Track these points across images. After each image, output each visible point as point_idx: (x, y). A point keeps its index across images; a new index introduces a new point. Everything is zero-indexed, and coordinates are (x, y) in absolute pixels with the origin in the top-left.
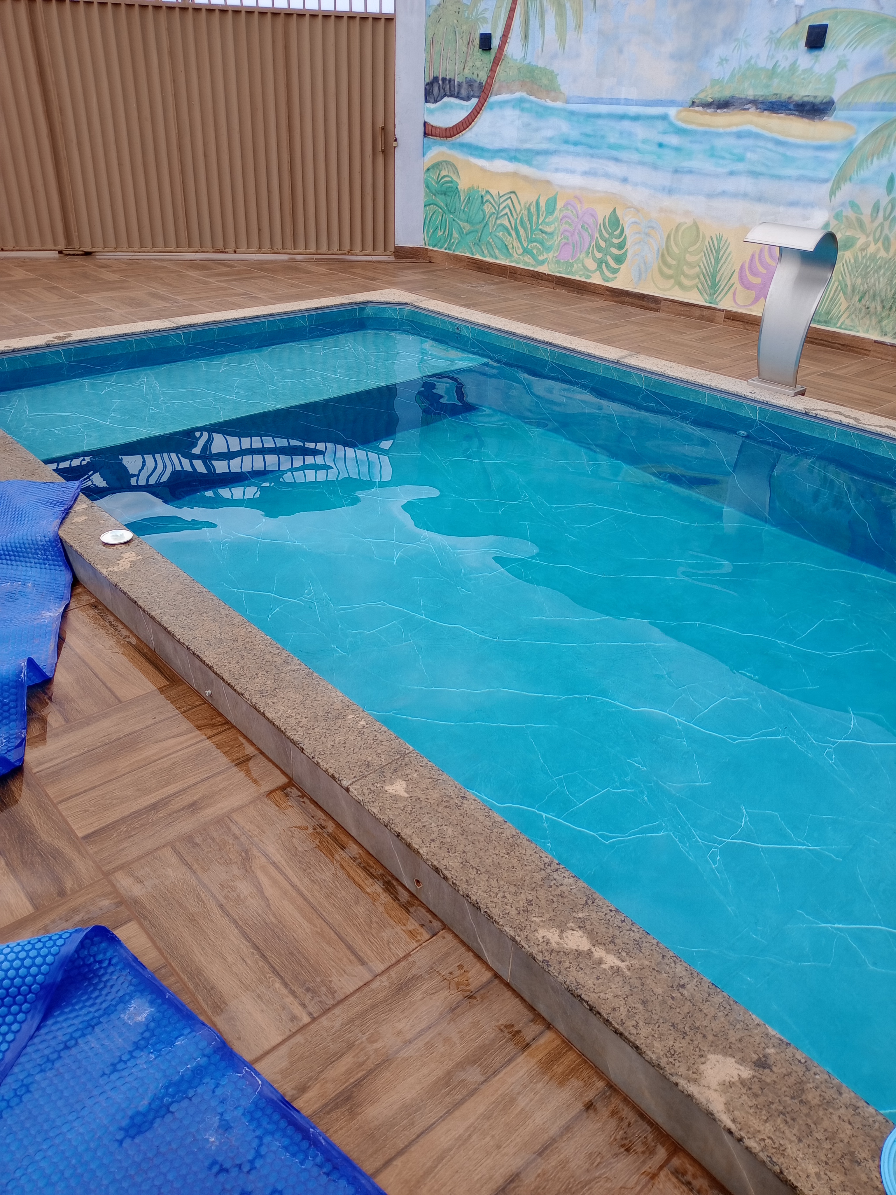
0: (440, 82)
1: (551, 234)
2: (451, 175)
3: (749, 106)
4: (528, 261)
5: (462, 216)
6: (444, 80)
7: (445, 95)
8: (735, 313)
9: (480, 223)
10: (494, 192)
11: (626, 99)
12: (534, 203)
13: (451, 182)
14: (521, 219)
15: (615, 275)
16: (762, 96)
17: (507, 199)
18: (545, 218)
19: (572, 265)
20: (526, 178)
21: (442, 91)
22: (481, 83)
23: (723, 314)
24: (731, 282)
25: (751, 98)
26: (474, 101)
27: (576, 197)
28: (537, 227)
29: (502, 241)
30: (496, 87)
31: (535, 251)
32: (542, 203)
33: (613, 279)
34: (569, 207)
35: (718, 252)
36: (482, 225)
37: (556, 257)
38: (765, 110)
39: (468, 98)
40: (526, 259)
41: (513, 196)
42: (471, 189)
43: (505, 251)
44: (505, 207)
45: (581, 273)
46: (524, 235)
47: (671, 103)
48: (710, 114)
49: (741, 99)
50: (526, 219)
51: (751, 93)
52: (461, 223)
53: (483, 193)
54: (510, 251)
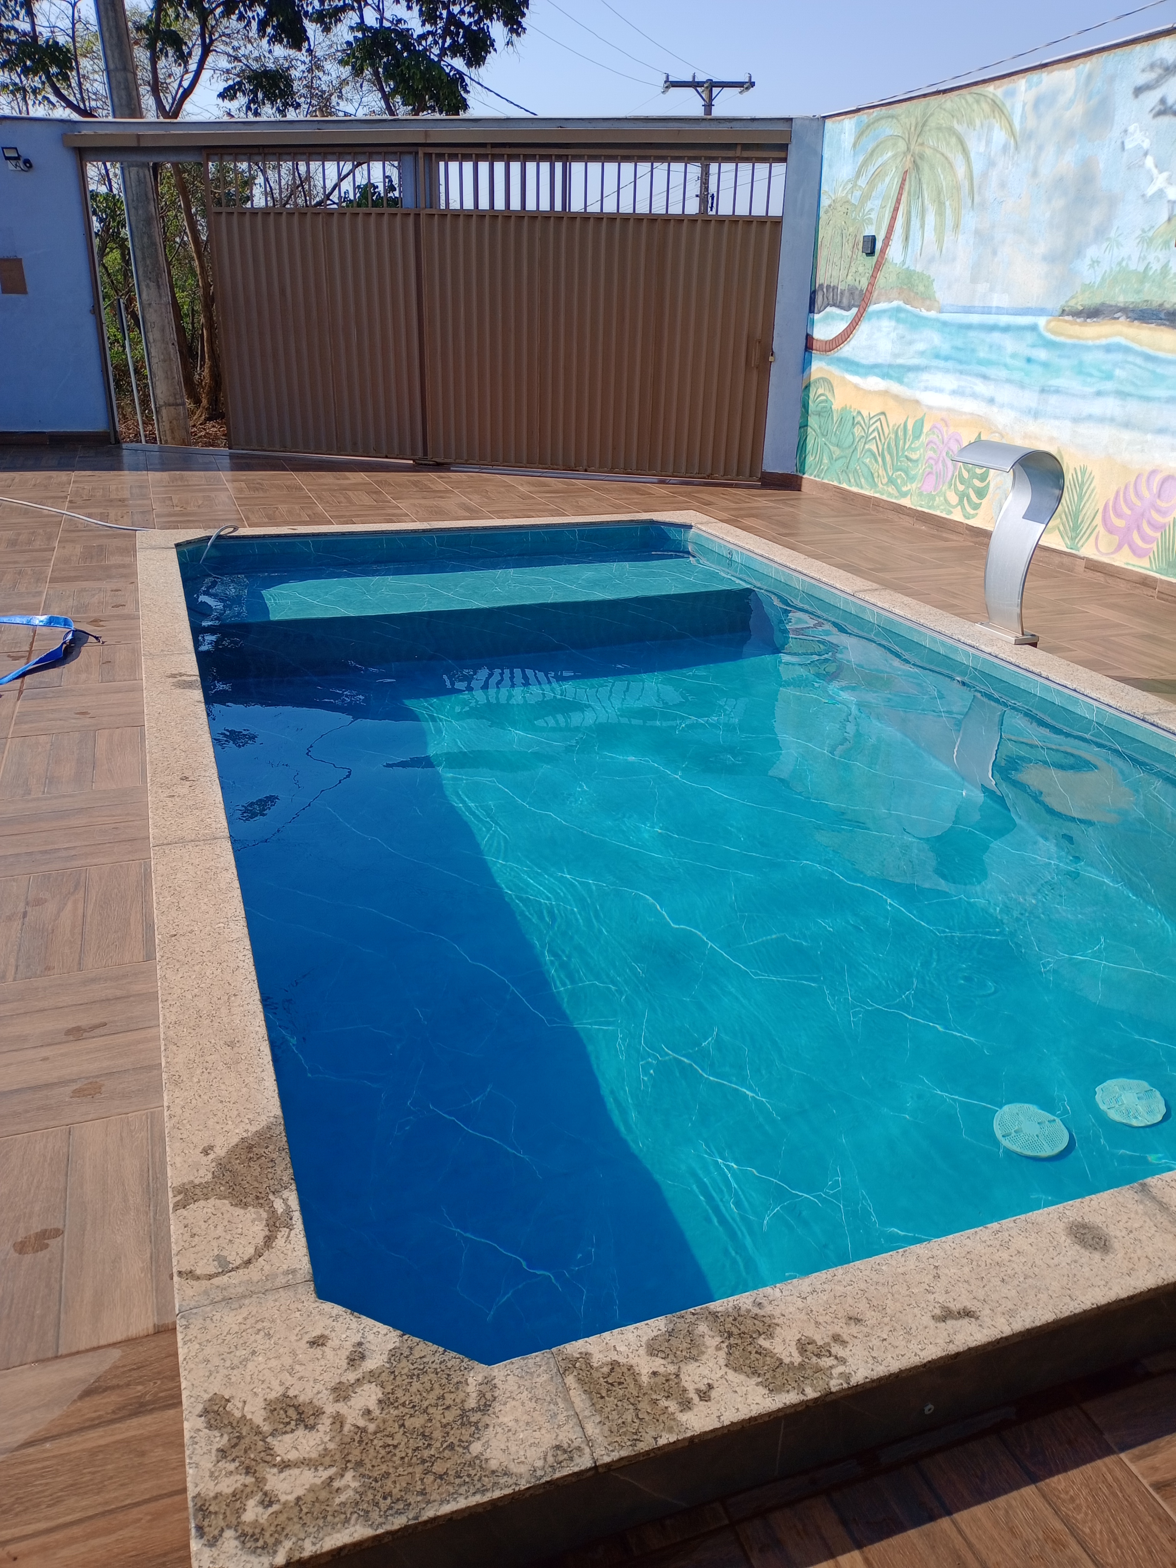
0: (825, 290)
1: (917, 461)
2: (827, 393)
3: (1119, 314)
4: (892, 492)
5: (834, 439)
6: (828, 287)
7: (828, 305)
8: (1096, 561)
9: (850, 447)
10: (865, 413)
11: (998, 308)
12: (902, 426)
13: (826, 401)
14: (889, 444)
15: (975, 512)
16: (1133, 303)
17: (876, 421)
18: (912, 443)
19: (933, 498)
20: (896, 398)
21: (825, 299)
22: (862, 291)
23: (1083, 563)
24: (1094, 523)
25: (1122, 305)
26: (854, 310)
27: (942, 419)
28: (903, 453)
29: (869, 469)
30: (875, 294)
31: (899, 481)
32: (910, 426)
33: (974, 516)
34: (936, 430)
35: (1081, 486)
36: (851, 450)
37: (920, 488)
38: (1136, 319)
39: (848, 309)
40: (890, 489)
41: (882, 417)
42: (844, 409)
43: (870, 480)
44: (874, 430)
45: (942, 507)
46: (890, 462)
47: (1041, 312)
48: (1080, 325)
49: (1111, 306)
50: (893, 444)
51: (1121, 300)
52: (831, 447)
53: (855, 414)
54: (876, 480)
